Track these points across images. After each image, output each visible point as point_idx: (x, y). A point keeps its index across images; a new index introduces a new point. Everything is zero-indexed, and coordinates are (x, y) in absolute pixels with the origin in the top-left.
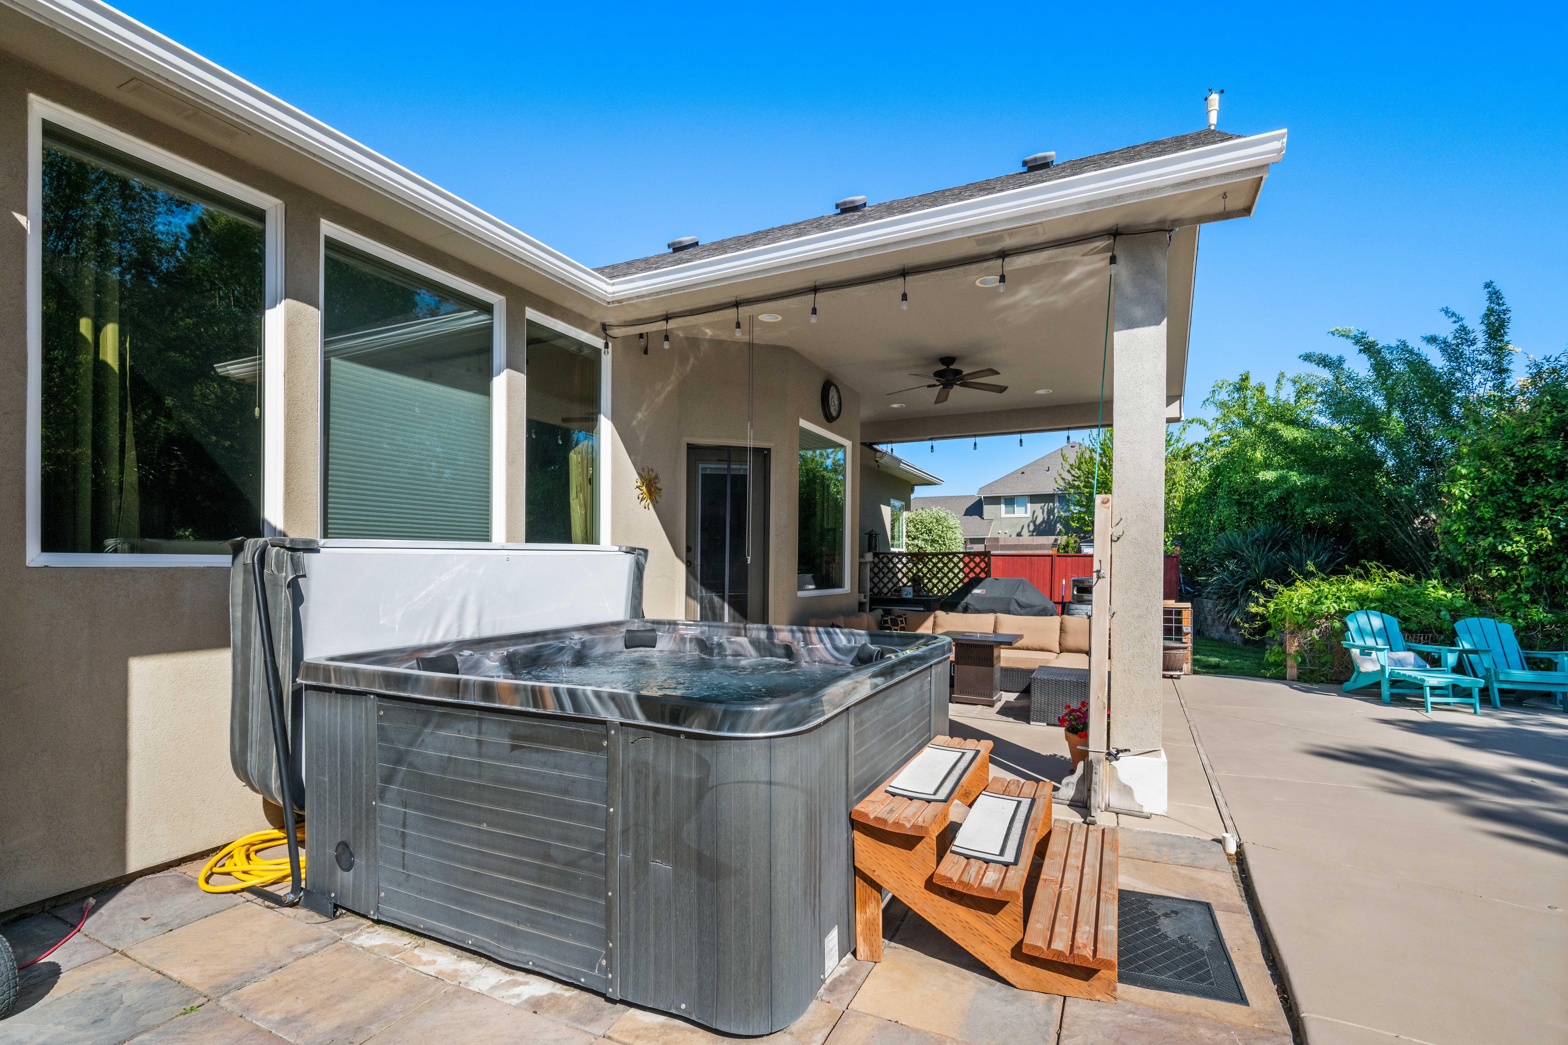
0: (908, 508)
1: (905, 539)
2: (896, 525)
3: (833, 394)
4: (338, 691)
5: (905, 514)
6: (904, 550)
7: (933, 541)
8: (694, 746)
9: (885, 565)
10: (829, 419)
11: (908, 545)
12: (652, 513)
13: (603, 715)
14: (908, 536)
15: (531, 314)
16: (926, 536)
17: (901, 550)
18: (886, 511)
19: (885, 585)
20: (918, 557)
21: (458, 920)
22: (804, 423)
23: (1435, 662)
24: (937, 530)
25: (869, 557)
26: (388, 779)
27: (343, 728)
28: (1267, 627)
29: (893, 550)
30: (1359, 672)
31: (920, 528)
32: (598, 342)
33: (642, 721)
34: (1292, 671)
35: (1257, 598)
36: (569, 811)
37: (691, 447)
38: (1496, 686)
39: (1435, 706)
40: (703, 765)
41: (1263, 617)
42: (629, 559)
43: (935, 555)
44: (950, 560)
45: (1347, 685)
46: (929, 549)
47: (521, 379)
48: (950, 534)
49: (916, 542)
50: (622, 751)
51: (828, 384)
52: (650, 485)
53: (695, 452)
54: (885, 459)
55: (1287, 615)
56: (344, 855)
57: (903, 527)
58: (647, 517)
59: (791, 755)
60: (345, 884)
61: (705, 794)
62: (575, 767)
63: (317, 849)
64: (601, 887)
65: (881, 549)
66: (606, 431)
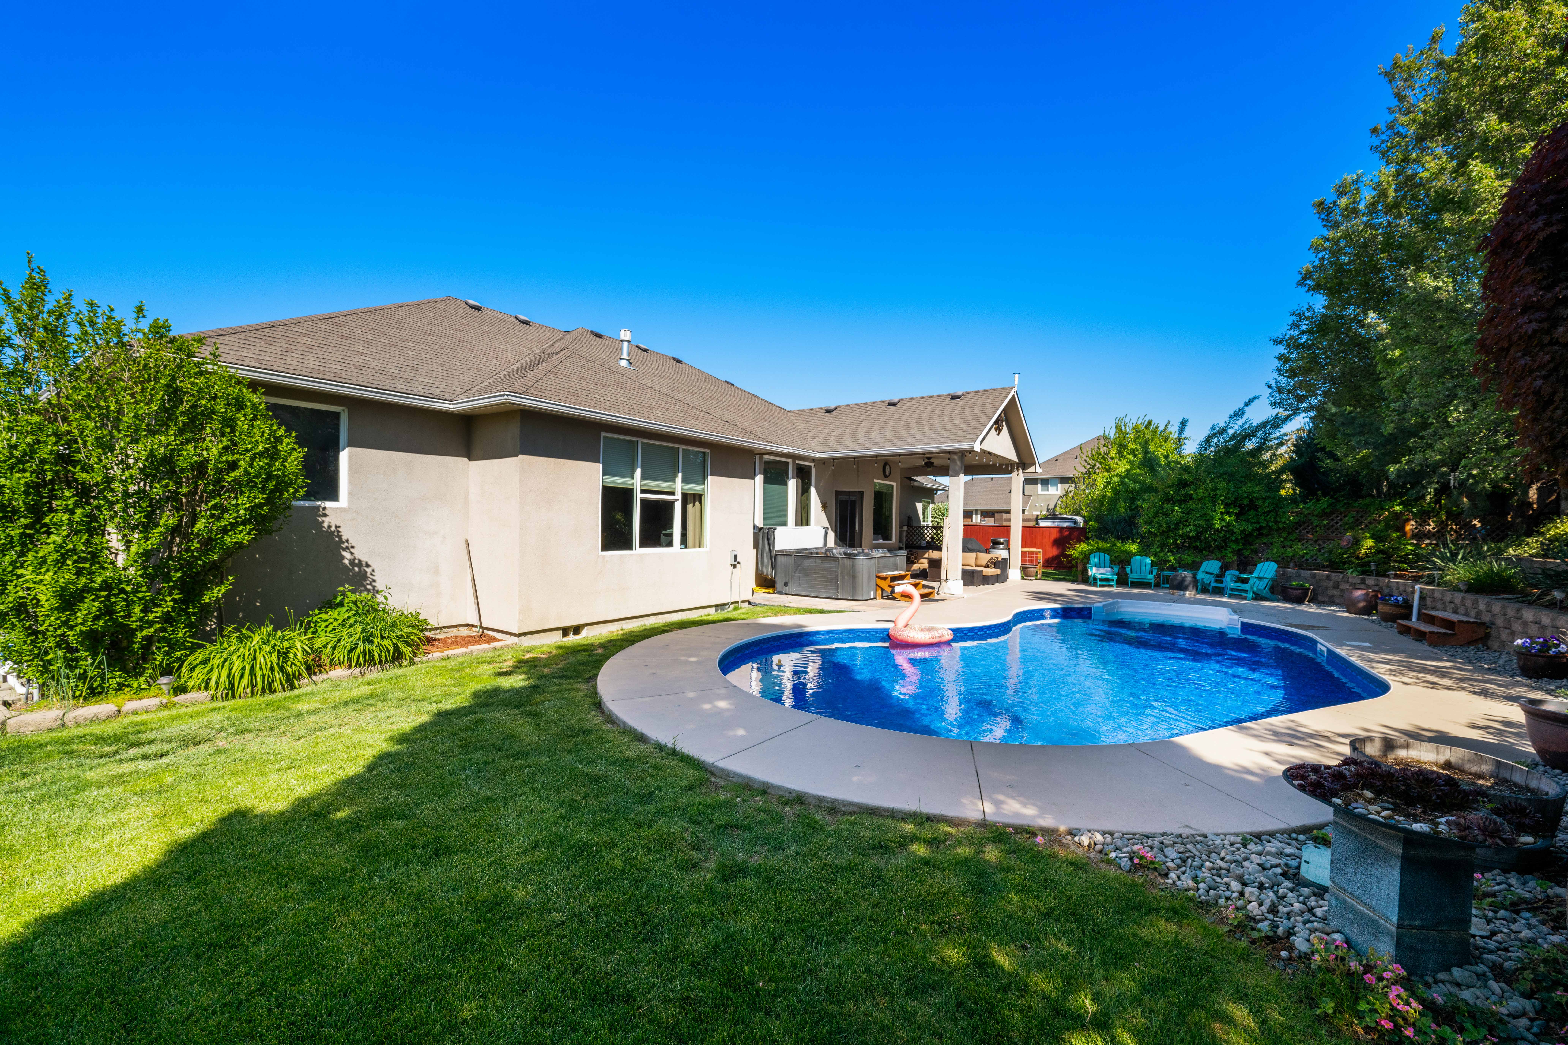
0: (933, 502)
1: (931, 519)
2: (926, 512)
3: (887, 470)
4: (785, 555)
5: (931, 506)
6: (930, 523)
8: (852, 560)
9: (914, 532)
10: (886, 477)
11: (933, 522)
13: (840, 555)
14: (933, 517)
15: (798, 463)
16: (941, 517)
17: (928, 524)
18: (919, 506)
19: (915, 540)
21: (811, 591)
22: (876, 481)
23: (1112, 571)
25: (905, 528)
26: (796, 570)
27: (786, 561)
29: (922, 524)
31: (939, 512)
32: (812, 465)
33: (844, 556)
36: (832, 571)
37: (836, 491)
38: (1129, 580)
40: (855, 562)
42: (824, 530)
47: (795, 481)
49: (937, 519)
50: (841, 561)
51: (886, 464)
52: (825, 506)
53: (838, 493)
54: (916, 484)
55: (1076, 555)
56: (786, 584)
57: (930, 512)
58: (824, 516)
59: (866, 562)
60: (786, 589)
61: (853, 566)
62: (832, 564)
63: (779, 584)
64: (836, 582)
65: (914, 524)
66: (813, 490)
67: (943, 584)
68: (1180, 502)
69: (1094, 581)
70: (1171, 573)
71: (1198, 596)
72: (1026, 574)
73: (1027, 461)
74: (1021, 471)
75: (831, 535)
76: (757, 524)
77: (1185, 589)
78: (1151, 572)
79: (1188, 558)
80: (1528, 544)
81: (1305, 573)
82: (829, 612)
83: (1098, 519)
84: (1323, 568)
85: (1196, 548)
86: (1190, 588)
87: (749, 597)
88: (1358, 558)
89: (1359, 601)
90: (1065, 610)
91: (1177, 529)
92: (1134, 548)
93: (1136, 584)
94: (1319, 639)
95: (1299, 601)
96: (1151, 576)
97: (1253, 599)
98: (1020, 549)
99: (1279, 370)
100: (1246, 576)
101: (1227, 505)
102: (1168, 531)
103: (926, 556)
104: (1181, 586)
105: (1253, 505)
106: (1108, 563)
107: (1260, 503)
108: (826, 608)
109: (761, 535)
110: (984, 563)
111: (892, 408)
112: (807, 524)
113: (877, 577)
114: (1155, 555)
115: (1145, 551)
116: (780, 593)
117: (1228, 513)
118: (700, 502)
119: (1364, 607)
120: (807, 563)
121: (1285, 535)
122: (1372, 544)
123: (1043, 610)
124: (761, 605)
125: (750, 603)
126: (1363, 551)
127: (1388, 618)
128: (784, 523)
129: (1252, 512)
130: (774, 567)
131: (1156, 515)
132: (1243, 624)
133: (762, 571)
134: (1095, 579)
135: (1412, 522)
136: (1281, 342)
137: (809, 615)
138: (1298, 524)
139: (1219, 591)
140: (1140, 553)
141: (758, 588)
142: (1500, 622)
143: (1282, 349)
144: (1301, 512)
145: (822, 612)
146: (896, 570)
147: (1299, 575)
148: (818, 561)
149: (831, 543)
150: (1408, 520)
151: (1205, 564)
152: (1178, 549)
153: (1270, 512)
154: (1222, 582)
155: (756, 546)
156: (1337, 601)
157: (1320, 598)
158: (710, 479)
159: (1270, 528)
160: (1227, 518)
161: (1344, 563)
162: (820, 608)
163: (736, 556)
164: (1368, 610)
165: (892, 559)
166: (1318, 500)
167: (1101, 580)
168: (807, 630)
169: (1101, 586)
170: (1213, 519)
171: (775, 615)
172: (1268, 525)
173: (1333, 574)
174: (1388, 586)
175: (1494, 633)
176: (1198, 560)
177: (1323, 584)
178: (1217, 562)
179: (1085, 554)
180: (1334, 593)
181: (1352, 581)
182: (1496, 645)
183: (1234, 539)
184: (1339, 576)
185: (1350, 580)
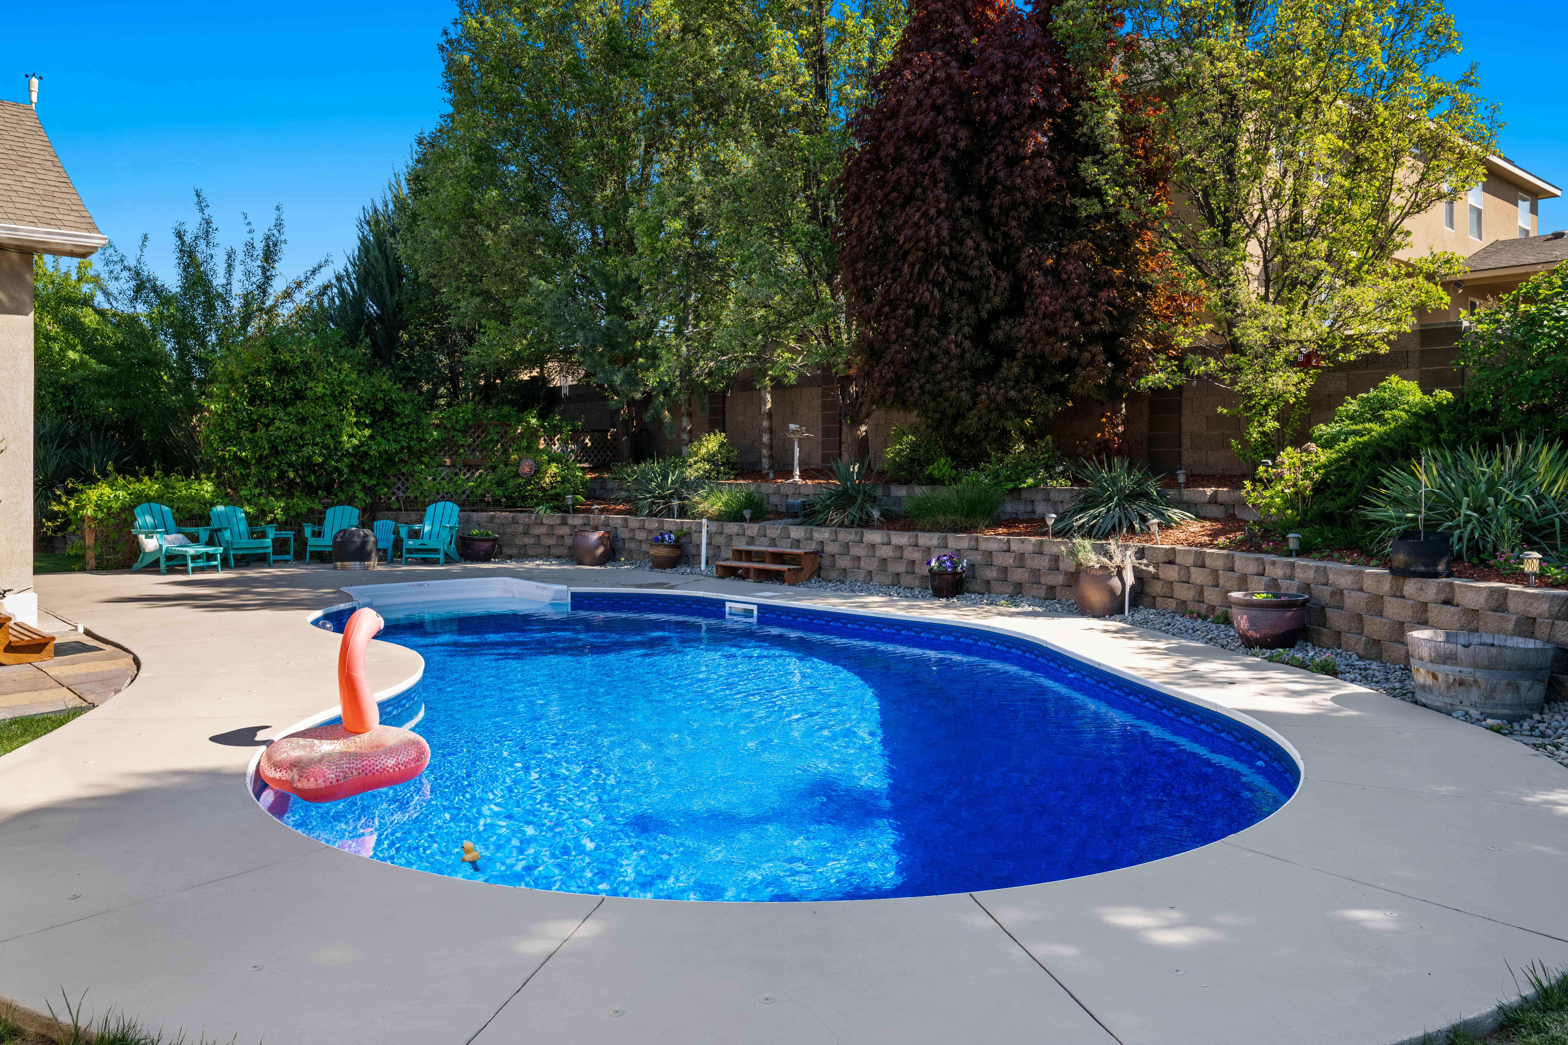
23: (194, 539)
28: (68, 523)
30: (145, 553)
34: (92, 563)
35: (60, 496)
38: (232, 552)
39: (195, 570)
41: (64, 515)
45: (136, 566)
81: (486, 516)
84: (495, 505)
88: (543, 490)
92: (205, 489)
94: (726, 597)
96: (267, 542)
100: (415, 527)
106: (171, 523)
115: (229, 495)
119: (605, 555)
122: (556, 470)
126: (547, 480)
132: (573, 595)
135: (542, 441)
140: (218, 499)
142: (831, 548)
147: (477, 521)
150: (540, 438)
152: (289, 489)
153: (410, 423)
156: (530, 552)
157: (507, 551)
160: (357, 433)
161: (527, 499)
173: (520, 515)
175: (826, 562)
177: (509, 530)
178: (348, 509)
179: (110, 508)
180: (528, 540)
181: (552, 523)
182: (834, 575)
183: (367, 467)
184: (530, 517)
185: (545, 521)
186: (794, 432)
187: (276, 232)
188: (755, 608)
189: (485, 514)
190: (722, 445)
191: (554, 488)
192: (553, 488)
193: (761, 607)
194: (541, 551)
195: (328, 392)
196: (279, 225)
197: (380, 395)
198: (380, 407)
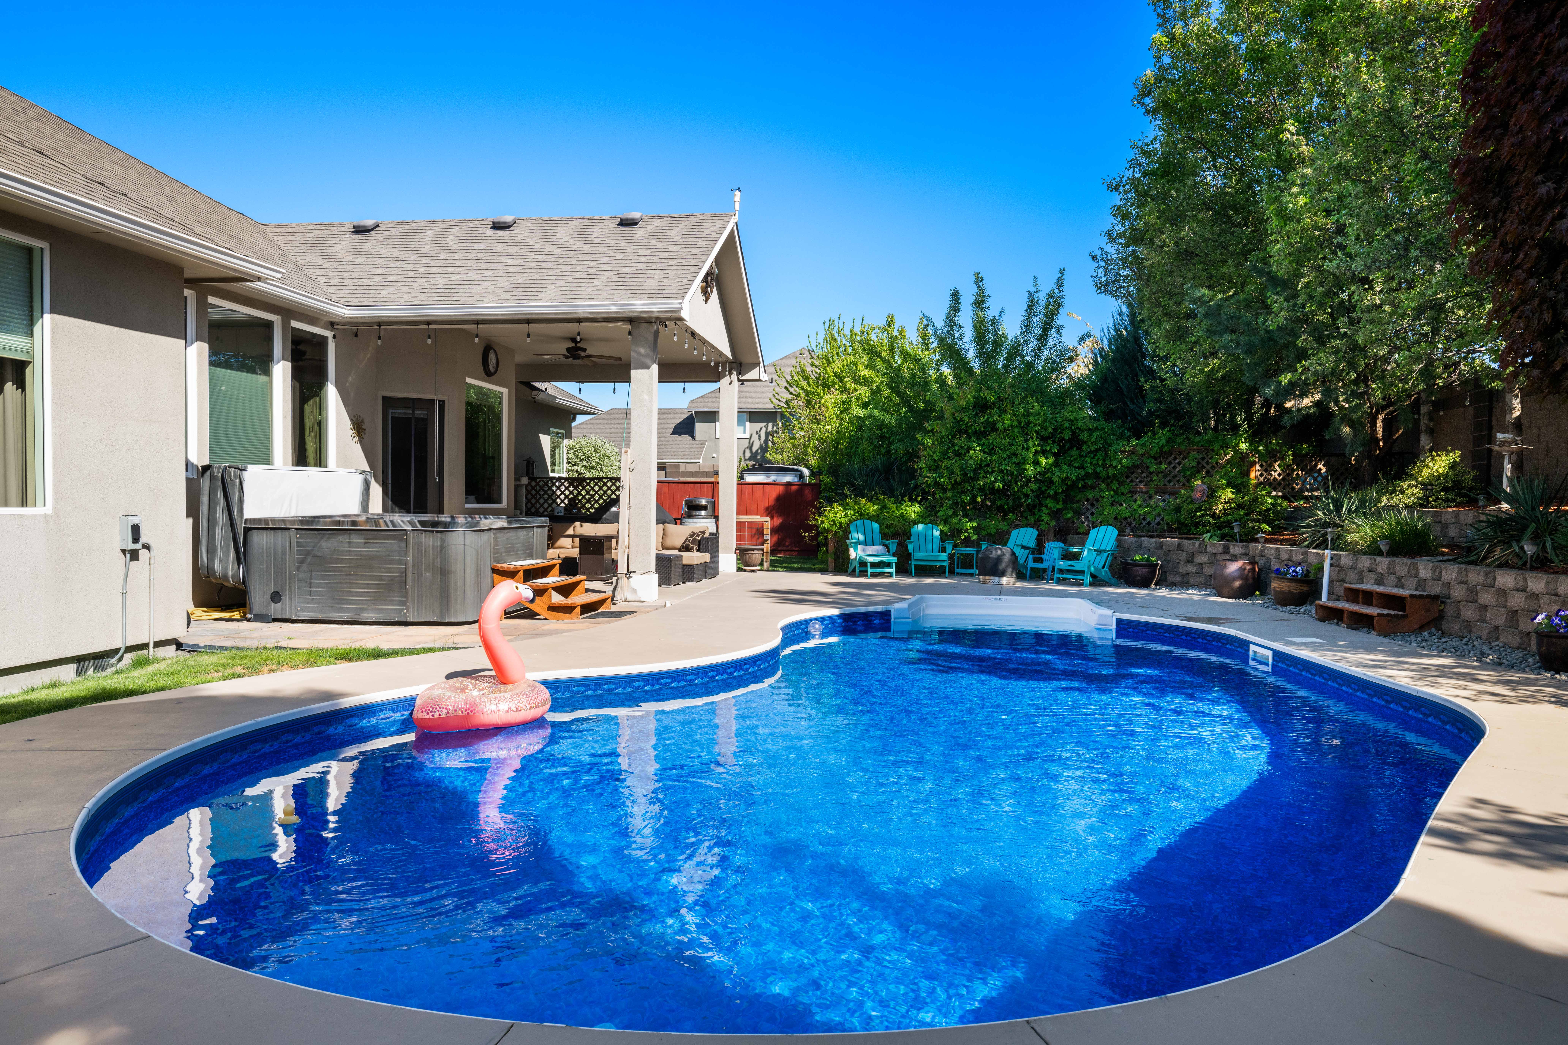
0: (569, 436)
1: (565, 466)
2: (557, 451)
3: (492, 355)
4: (271, 529)
5: (566, 442)
6: (565, 475)
7: (592, 467)
8: (439, 535)
9: (542, 488)
10: (488, 374)
11: (568, 471)
12: (359, 446)
13: (405, 527)
14: (568, 463)
15: (295, 324)
16: (585, 463)
17: (561, 475)
18: (545, 441)
19: (542, 505)
20: (578, 482)
21: (340, 610)
22: (469, 380)
24: (595, 457)
25: (525, 480)
26: (301, 562)
27: (275, 544)
29: (551, 475)
30: (851, 560)
31: (579, 455)
32: (328, 334)
33: (420, 528)
34: (832, 566)
36: (391, 562)
37: (384, 398)
38: (914, 563)
40: (442, 540)
42: (361, 477)
43: (591, 479)
44: (605, 484)
45: (849, 570)
46: (588, 475)
47: (289, 365)
48: (606, 461)
49: (576, 468)
50: (412, 539)
51: (488, 349)
52: (359, 427)
53: (388, 402)
54: (541, 396)
55: (826, 525)
56: (276, 597)
57: (563, 454)
58: (357, 450)
59: (471, 537)
60: (276, 609)
61: (443, 549)
62: (393, 547)
63: (259, 597)
64: (403, 586)
65: (538, 474)
66: (332, 393)
67: (623, 582)
68: (980, 435)
69: (862, 568)
70: (972, 550)
71: (1019, 584)
72: (744, 562)
73: (746, 359)
74: (734, 377)
75: (376, 491)
76: (194, 459)
77: (1002, 574)
78: (943, 550)
79: (994, 524)
80: (1402, 492)
81: (1147, 542)
82: (395, 653)
83: (833, 471)
84: (1169, 531)
85: (1000, 509)
86: (1009, 571)
87: (178, 631)
88: (1214, 516)
89: (1235, 579)
90: (845, 617)
91: (975, 478)
92: (913, 510)
93: (924, 571)
94: (1251, 638)
95: (1145, 584)
96: (944, 556)
97: (1091, 584)
98: (735, 518)
99: (1109, 234)
100: (1075, 549)
101: (1043, 439)
102: (963, 481)
103: (570, 531)
104: (993, 569)
105: (1075, 442)
106: (878, 536)
107: (1084, 436)
108: (385, 646)
109: (206, 483)
110: (679, 543)
111: (501, 233)
112: (320, 462)
113: (494, 571)
114: (946, 522)
115: (930, 516)
116: (260, 618)
117: (1044, 453)
118: (21, 384)
119: (1241, 587)
120: (328, 545)
121: (1115, 486)
122: (1231, 496)
123: (807, 622)
124: (211, 649)
125: (179, 646)
126: (1220, 507)
127: (1286, 600)
128: (266, 459)
129: (1074, 452)
130: (242, 556)
131: (944, 455)
132: (1119, 622)
133: (210, 570)
134: (863, 564)
135: (1257, 467)
136: (1116, 188)
137: (344, 666)
138: (1131, 470)
139: (1038, 575)
140: (921, 519)
141: (199, 612)
142: (1458, 593)
143: (1116, 199)
144: (1133, 452)
145: (377, 654)
146: (530, 556)
147: (1140, 546)
148: (357, 539)
149: (376, 506)
150: (1253, 464)
151: (1014, 533)
152: (977, 511)
153: (1097, 451)
154: (1041, 560)
155: (192, 510)
156: (1192, 581)
157: (1171, 578)
158: (48, 322)
159: (1096, 475)
160: (1043, 461)
161: (1197, 525)
162: (370, 645)
163: (136, 531)
164: (1246, 592)
165: (522, 534)
166: (1154, 434)
167: (873, 565)
168: (347, 702)
169: (874, 575)
170: (1025, 461)
171: (253, 670)
172: (1095, 472)
173: (1186, 542)
174: (1262, 555)
175: (1449, 610)
176: (1004, 527)
177: (1174, 557)
178: (1030, 530)
179: (841, 523)
180: (1191, 569)
181: (1214, 551)
182: (1456, 627)
183: (1052, 493)
184: (1194, 544)
185: (1209, 549)
186: (1503, 443)
187: (1056, 291)
188: (1269, 654)
189: (1154, 540)
190: (1453, 466)
191: (1228, 515)
192: (1225, 514)
193: (1277, 654)
194: (1202, 580)
195: (1015, 424)
196: (1059, 284)
197: (1067, 425)
198: (1067, 435)
